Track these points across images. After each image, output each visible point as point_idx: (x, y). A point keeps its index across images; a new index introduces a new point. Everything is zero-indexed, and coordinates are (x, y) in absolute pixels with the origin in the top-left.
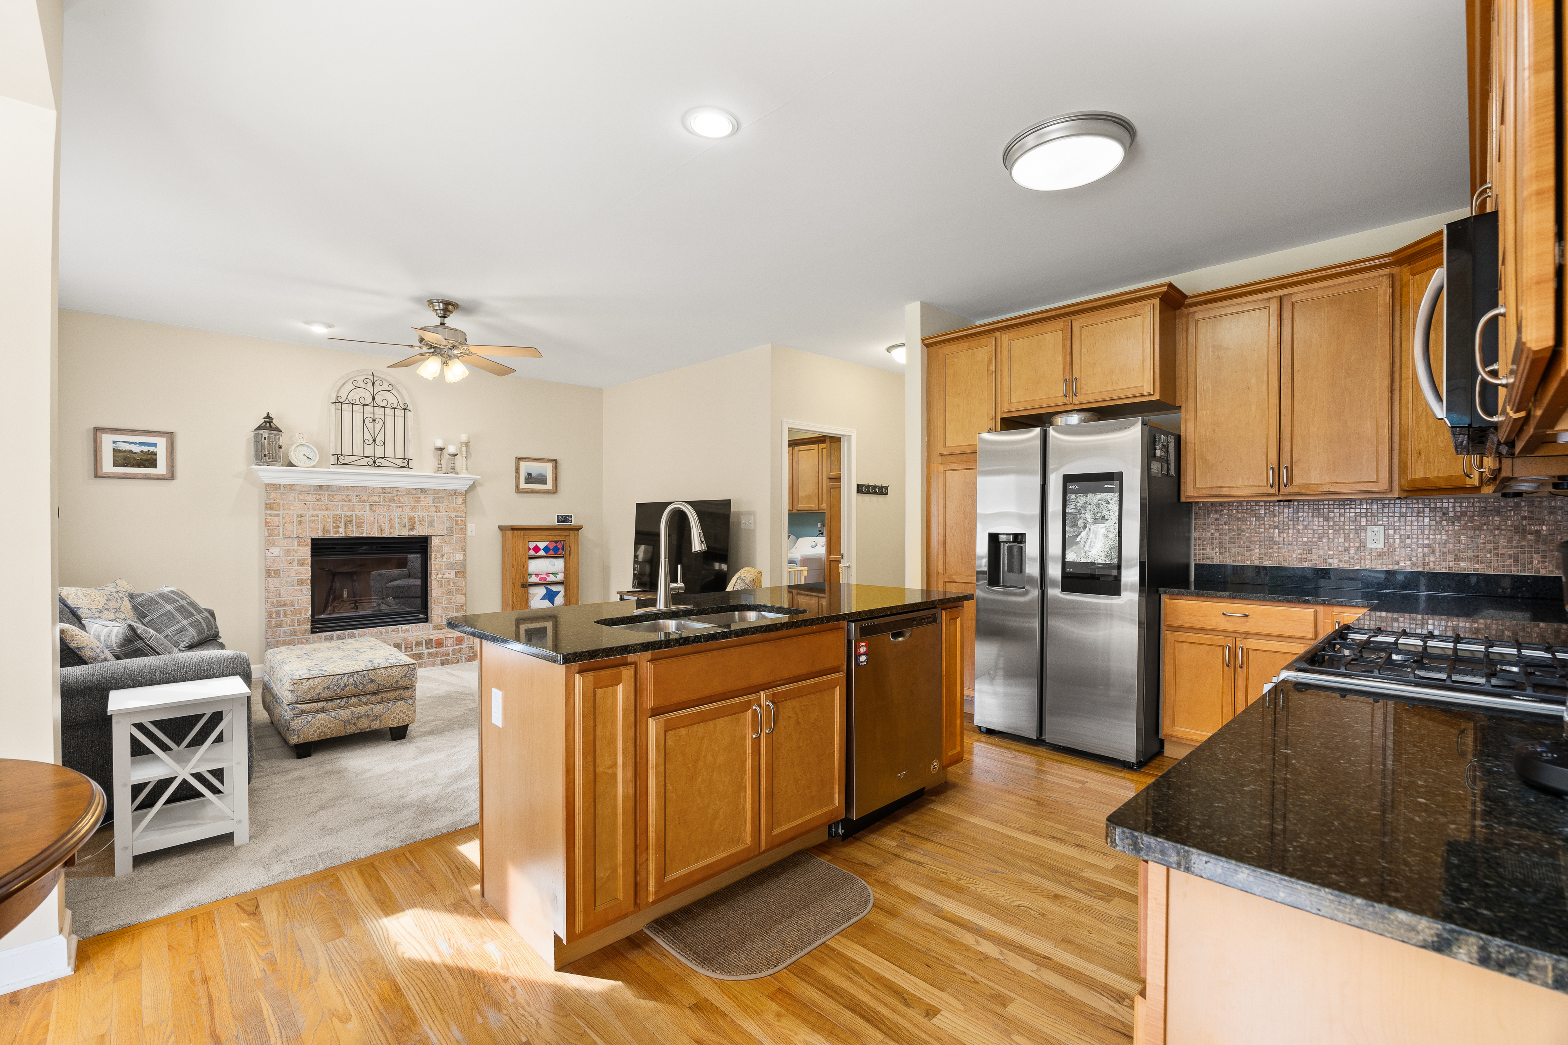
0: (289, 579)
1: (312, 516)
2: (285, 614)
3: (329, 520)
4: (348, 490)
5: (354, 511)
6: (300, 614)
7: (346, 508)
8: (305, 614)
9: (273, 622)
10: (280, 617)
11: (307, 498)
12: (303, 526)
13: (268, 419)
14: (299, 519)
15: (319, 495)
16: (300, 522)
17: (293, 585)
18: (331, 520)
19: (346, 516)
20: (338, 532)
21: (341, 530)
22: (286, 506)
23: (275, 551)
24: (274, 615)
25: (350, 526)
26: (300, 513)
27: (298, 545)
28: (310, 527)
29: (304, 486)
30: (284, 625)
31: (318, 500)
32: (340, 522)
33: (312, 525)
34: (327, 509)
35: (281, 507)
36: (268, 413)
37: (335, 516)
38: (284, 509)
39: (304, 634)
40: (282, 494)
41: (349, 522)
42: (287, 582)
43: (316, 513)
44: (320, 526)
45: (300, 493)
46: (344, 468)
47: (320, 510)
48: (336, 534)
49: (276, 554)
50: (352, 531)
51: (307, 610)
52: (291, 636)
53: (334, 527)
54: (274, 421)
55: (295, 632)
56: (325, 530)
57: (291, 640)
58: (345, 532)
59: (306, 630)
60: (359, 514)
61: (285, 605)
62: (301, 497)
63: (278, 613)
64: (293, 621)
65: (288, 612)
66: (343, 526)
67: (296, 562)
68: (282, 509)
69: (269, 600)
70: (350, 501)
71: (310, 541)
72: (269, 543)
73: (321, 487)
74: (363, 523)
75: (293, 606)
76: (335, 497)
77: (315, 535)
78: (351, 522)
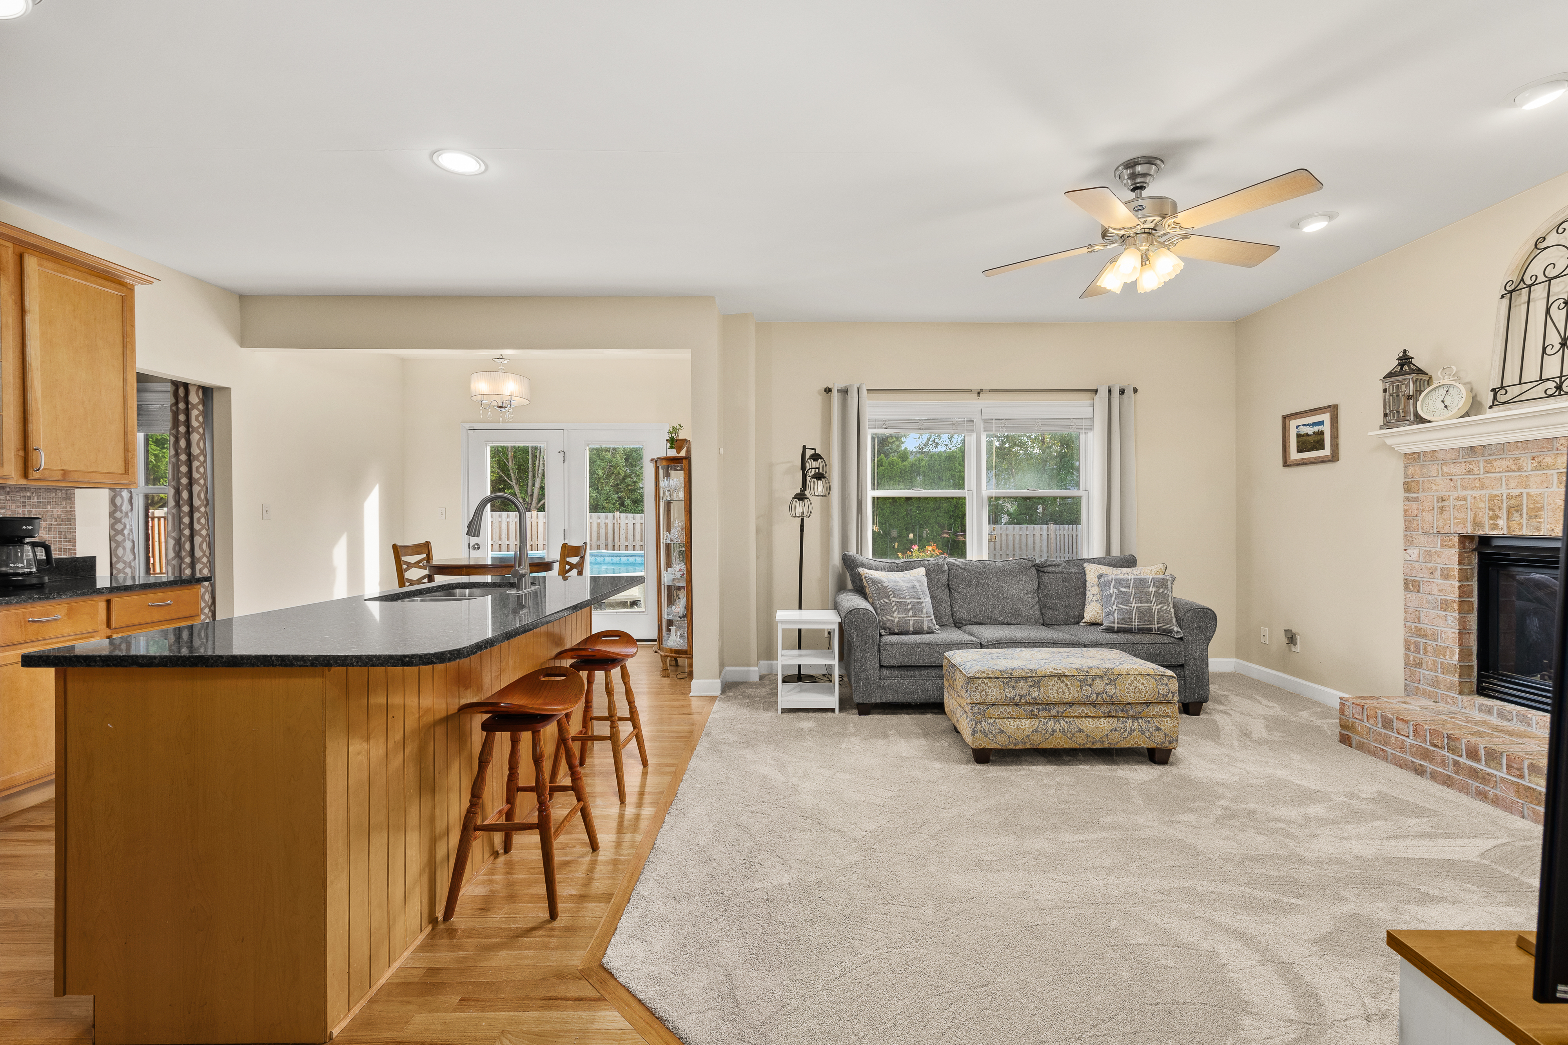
0: (1431, 598)
1: (1457, 499)
2: (1425, 648)
3: (1482, 505)
4: (1518, 448)
5: (1528, 487)
6: (1445, 657)
7: (1513, 484)
8: (1451, 657)
9: (1411, 658)
10: (1419, 653)
11: (1453, 471)
12: (1446, 515)
13: (1405, 360)
14: (1440, 504)
15: (1470, 462)
16: (1442, 509)
17: (1434, 608)
18: (1484, 505)
19: (1509, 497)
20: (1495, 526)
21: (1501, 523)
22: (1427, 485)
23: (1414, 553)
24: (1412, 648)
25: (1516, 516)
26: (1443, 494)
27: (1442, 546)
28: (1455, 518)
29: (1447, 451)
30: (1424, 667)
31: (1470, 472)
32: (1500, 508)
33: (1457, 514)
34: (1482, 487)
35: (1421, 487)
36: (1405, 351)
37: (1492, 498)
38: (1424, 490)
39: (1449, 689)
40: (1421, 467)
41: (1515, 508)
42: (1428, 601)
43: (1464, 493)
44: (1470, 516)
45: (1445, 462)
46: (1509, 409)
47: (1472, 489)
48: (1493, 529)
49: (1414, 557)
50: (1520, 524)
51: (1452, 652)
52: (1433, 686)
53: (1491, 518)
54: (1414, 361)
55: (1438, 682)
56: (1476, 524)
57: (1433, 692)
58: (1508, 527)
59: (1452, 683)
60: (1533, 491)
61: (1425, 636)
62: (1446, 469)
63: (1417, 645)
64: (1435, 662)
65: (1429, 648)
66: (1505, 516)
67: (1439, 572)
68: (1421, 490)
69: (1408, 624)
70: (1520, 469)
71: (1456, 539)
72: (1409, 541)
73: (1472, 449)
74: (1539, 509)
75: (1435, 640)
76: (1495, 464)
77: (1464, 532)
78: (1518, 508)
